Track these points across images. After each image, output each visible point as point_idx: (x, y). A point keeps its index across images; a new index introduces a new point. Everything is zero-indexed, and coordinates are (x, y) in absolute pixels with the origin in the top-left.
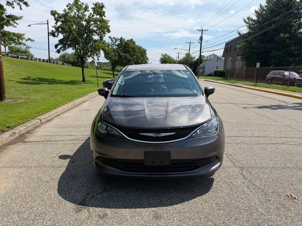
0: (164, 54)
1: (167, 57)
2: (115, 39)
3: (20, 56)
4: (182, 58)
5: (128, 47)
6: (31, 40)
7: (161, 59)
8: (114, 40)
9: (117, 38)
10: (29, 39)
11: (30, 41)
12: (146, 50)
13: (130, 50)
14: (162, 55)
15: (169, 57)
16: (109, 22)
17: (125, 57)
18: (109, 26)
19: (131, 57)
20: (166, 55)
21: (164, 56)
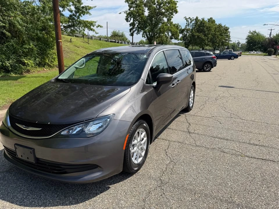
0: (252, 31)
1: (256, 34)
2: (191, 19)
3: (109, 40)
4: (275, 35)
5: (203, 26)
6: (101, 27)
7: (249, 36)
8: (189, 20)
9: (193, 18)
10: (99, 26)
11: (99, 27)
12: (229, 28)
13: (205, 29)
14: (250, 32)
15: (257, 34)
16: (177, 3)
17: (198, 37)
18: (177, 7)
19: (204, 36)
20: (255, 32)
21: (252, 33)
